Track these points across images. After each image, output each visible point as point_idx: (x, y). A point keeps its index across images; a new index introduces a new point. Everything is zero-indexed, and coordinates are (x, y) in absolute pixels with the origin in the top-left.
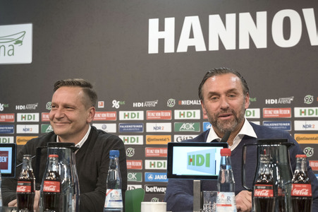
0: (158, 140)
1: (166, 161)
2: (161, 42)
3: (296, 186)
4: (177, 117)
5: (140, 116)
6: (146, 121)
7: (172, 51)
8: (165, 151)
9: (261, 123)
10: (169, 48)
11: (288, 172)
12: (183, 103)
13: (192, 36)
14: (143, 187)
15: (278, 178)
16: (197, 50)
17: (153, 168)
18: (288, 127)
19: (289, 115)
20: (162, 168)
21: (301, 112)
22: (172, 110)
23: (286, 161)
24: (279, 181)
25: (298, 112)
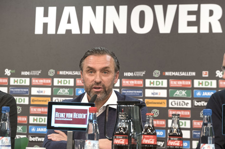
0: (40, 101)
1: (46, 118)
2: (45, 25)
3: (146, 136)
4: (56, 83)
5: (27, 82)
6: (31, 86)
7: (54, 33)
8: (46, 110)
9: (120, 91)
10: (51, 31)
11: (139, 126)
12: (61, 73)
13: (69, 22)
14: (27, 137)
15: (132, 131)
16: (73, 32)
17: (35, 122)
18: (141, 94)
19: (141, 85)
20: (43, 123)
21: (151, 83)
22: (52, 78)
23: (138, 117)
24: (133, 133)
25: (148, 82)
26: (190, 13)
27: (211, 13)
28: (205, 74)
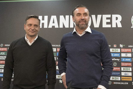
2: (43, 24)
13: (54, 22)
16: (55, 27)
26: (107, 18)
27: (117, 18)
28: (115, 46)
